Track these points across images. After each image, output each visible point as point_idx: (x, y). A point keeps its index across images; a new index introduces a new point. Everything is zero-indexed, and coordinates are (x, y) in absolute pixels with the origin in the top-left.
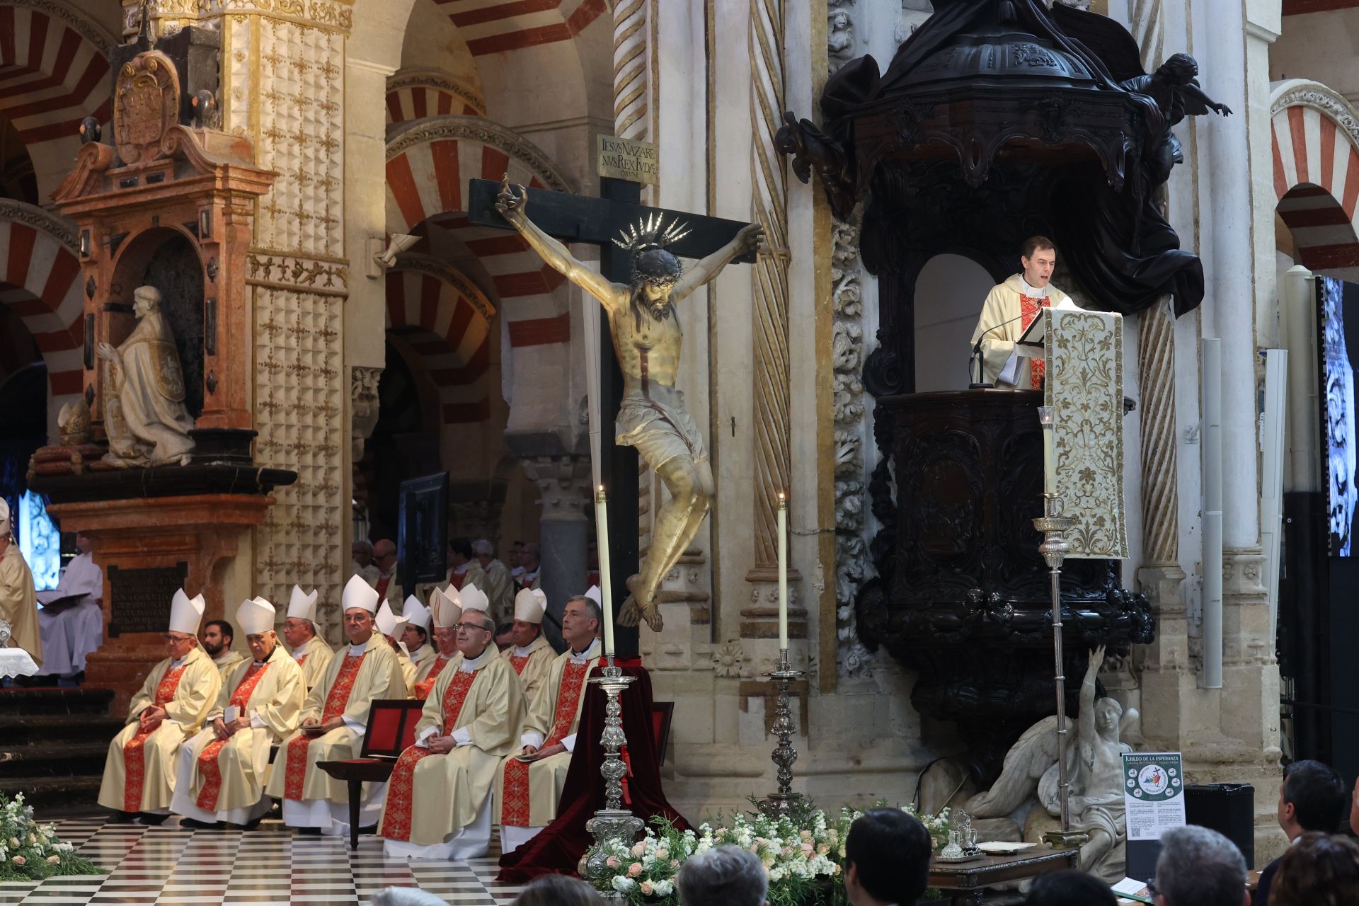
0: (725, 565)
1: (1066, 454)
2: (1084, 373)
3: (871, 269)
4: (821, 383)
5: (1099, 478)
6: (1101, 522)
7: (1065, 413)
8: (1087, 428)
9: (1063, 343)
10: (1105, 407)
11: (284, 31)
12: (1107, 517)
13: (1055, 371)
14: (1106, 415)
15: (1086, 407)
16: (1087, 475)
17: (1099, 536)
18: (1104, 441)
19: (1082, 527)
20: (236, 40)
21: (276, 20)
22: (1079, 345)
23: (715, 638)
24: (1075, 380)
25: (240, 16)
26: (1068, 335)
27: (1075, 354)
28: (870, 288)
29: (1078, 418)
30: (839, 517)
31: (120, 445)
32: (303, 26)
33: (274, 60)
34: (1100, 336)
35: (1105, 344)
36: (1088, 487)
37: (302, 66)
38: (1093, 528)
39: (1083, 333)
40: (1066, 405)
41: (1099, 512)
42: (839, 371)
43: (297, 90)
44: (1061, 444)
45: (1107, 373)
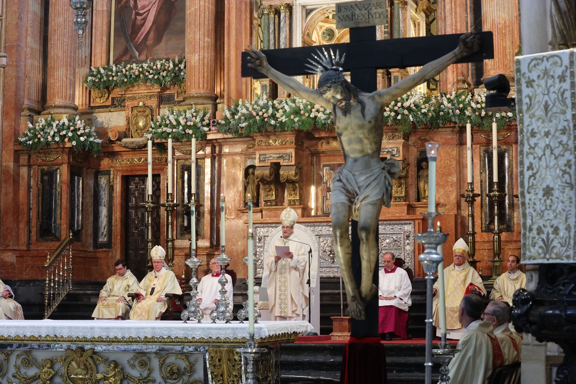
1: (534, 175)
2: (546, 107)
5: (556, 193)
6: (556, 230)
7: (533, 141)
8: (548, 152)
9: (530, 83)
10: (564, 131)
12: (562, 227)
13: (525, 108)
14: (564, 138)
15: (547, 134)
17: (555, 243)
18: (562, 161)
19: (544, 236)
22: (542, 83)
24: (539, 112)
26: (534, 76)
27: (539, 91)
29: (542, 144)
34: (559, 71)
35: (562, 79)
36: (548, 202)
38: (552, 236)
39: (546, 72)
40: (533, 134)
41: (555, 223)
44: (530, 167)
45: (563, 101)
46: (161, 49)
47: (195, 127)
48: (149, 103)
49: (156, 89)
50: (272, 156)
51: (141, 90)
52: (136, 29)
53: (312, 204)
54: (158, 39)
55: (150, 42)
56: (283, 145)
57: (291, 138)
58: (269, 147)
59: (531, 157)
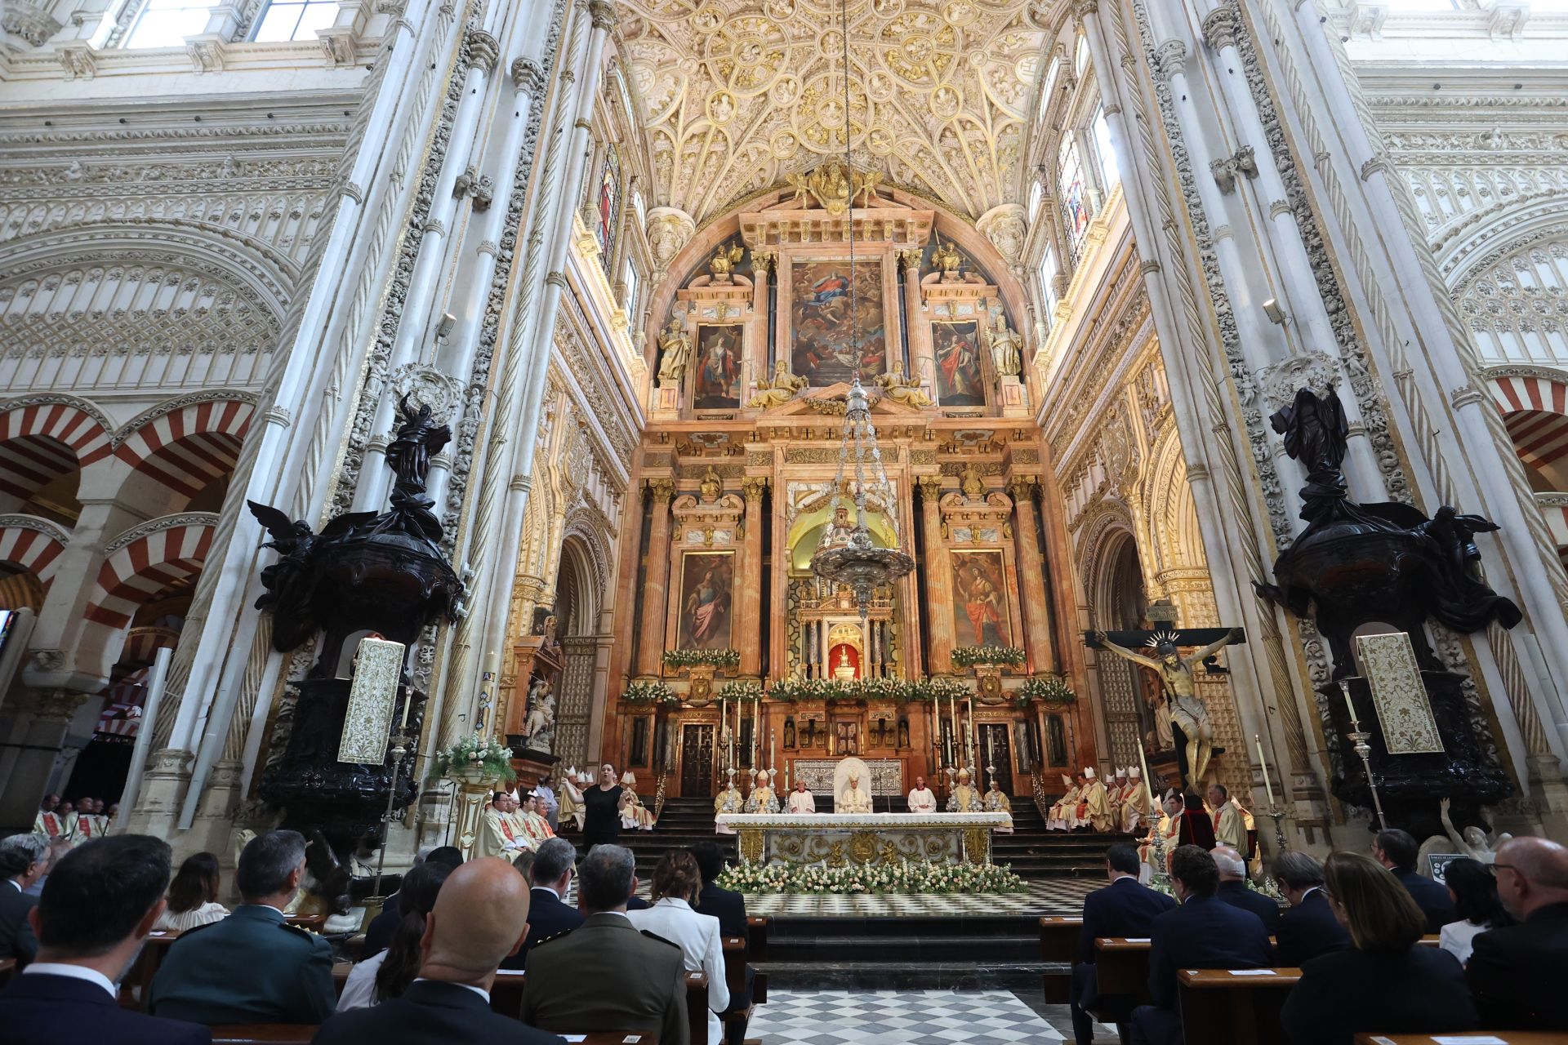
0: (1283, 770)
1: (1388, 703)
2: (1390, 664)
3: (1325, 635)
4: (1305, 687)
5: (1412, 712)
7: (1382, 684)
8: (1398, 689)
9: (1374, 651)
10: (1408, 678)
11: (1195, 595)
12: (1423, 731)
13: (1371, 665)
14: (1410, 682)
15: (1395, 679)
16: (1405, 712)
18: (1411, 694)
20: (1176, 601)
21: (1190, 592)
22: (1384, 651)
23: (1285, 801)
24: (1386, 667)
25: (1175, 593)
26: (1376, 647)
27: (1382, 655)
28: (1326, 643)
29: (1391, 686)
30: (1329, 744)
31: (1163, 744)
32: (1203, 591)
33: (1192, 605)
34: (1395, 645)
35: (1400, 648)
36: (1406, 717)
37: (1205, 605)
38: (1415, 737)
39: (1385, 645)
40: (1382, 679)
42: (1315, 681)
43: (1205, 613)
44: (1384, 698)
45: (1405, 662)
46: (713, 642)
47: (754, 694)
48: (707, 677)
49: (713, 668)
50: (810, 715)
51: (703, 668)
52: (696, 628)
53: (831, 748)
54: (711, 636)
55: (705, 637)
56: (818, 708)
57: (823, 705)
58: (808, 709)
59: (1383, 693)
